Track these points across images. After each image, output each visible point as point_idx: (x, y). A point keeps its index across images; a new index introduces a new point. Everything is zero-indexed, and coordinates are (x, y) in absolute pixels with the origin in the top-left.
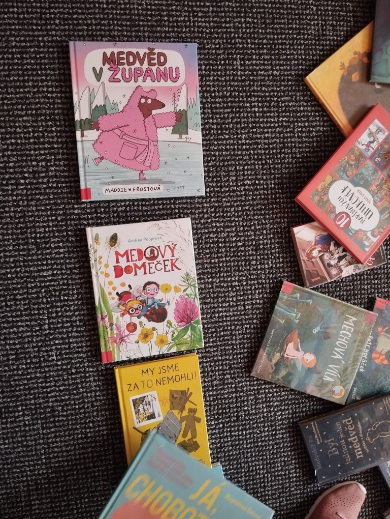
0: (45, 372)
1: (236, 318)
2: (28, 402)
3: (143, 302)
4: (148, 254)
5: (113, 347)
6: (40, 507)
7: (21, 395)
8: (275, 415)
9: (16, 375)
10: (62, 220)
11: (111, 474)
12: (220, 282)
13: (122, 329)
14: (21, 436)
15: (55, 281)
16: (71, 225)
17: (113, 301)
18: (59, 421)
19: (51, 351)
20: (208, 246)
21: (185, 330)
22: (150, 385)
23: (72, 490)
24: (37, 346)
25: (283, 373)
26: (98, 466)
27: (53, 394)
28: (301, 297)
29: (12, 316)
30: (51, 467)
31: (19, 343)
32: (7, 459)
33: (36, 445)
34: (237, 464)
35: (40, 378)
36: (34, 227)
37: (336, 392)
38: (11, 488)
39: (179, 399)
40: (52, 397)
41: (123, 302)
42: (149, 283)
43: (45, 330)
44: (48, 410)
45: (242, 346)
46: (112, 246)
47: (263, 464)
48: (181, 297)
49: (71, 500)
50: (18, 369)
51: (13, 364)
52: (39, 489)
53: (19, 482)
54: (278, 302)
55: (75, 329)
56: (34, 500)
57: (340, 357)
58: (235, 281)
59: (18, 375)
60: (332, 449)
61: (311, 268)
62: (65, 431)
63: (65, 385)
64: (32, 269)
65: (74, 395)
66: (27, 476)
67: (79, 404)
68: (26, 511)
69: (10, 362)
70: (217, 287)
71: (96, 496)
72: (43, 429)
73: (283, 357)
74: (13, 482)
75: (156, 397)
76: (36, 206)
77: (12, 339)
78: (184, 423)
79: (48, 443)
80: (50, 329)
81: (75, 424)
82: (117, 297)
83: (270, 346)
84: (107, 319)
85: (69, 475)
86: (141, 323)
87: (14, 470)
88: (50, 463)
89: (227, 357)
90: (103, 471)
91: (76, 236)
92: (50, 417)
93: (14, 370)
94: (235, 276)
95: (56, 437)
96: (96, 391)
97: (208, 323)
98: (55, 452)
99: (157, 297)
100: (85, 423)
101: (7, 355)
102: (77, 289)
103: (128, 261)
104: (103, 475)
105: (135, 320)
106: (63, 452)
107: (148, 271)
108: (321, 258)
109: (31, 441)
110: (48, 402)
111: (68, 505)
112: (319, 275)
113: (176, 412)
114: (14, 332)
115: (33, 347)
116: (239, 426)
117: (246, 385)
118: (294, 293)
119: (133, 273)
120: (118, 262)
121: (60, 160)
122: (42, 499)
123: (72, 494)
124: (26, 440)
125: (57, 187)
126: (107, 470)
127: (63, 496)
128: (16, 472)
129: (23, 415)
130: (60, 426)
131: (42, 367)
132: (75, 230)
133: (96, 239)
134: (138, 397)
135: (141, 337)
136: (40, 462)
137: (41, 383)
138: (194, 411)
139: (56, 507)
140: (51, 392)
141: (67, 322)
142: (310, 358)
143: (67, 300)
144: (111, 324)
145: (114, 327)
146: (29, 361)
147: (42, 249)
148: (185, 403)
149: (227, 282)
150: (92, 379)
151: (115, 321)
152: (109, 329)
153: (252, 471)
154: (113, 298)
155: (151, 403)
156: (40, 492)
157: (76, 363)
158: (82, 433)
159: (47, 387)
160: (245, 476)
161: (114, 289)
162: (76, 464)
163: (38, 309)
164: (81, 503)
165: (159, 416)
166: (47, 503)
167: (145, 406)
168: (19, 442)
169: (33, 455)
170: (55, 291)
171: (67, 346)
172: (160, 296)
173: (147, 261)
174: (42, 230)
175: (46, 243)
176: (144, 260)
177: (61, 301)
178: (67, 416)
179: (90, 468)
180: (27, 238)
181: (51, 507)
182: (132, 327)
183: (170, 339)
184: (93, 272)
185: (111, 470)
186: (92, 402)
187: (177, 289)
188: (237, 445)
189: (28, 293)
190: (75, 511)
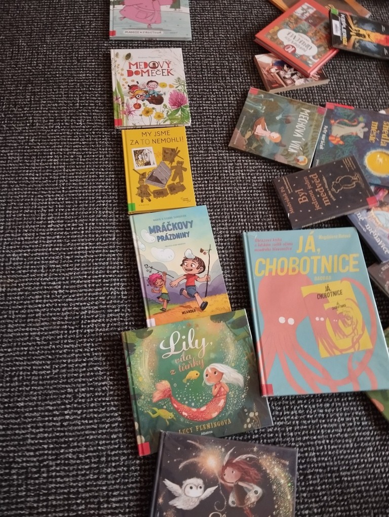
0: (73, 131)
1: (216, 111)
2: (58, 150)
3: (146, 92)
4: (151, 65)
5: (123, 117)
6: (54, 226)
7: (54, 145)
8: (251, 178)
9: (52, 132)
10: (95, 49)
11: (115, 206)
12: (203, 88)
13: (130, 106)
14: (49, 172)
15: (87, 79)
16: (101, 51)
17: (125, 90)
18: (78, 165)
19: (79, 119)
20: (194, 67)
21: (177, 111)
22: (148, 143)
23: (82, 215)
24: (70, 116)
25: (255, 145)
26: (105, 199)
27: (77, 146)
28: (264, 97)
29: (55, 97)
30: (68, 197)
31: (58, 113)
32: (35, 187)
33: (59, 179)
34: (220, 211)
35: (69, 135)
36: (78, 51)
37: (300, 160)
38: (34, 209)
39: (169, 154)
40: (76, 148)
41: (132, 91)
42: (151, 81)
43: (77, 106)
44: (72, 156)
45: (221, 129)
46: (127, 59)
47: (243, 214)
48: (174, 91)
49: (81, 223)
50: (54, 128)
51: (51, 125)
52: (56, 212)
53: (41, 205)
54: (247, 99)
55: (97, 108)
56: (50, 220)
57: (300, 136)
58: (215, 88)
59: (54, 132)
60: (302, 197)
61: (270, 78)
62: (82, 172)
63: (86, 141)
64: (73, 72)
65: (92, 148)
66: (48, 201)
67: (95, 154)
68: (43, 228)
69: (50, 124)
70: (201, 91)
71: (101, 222)
72: (66, 169)
73: (253, 134)
74: (37, 205)
75: (152, 150)
76: (81, 41)
77: (53, 110)
78: (173, 171)
79: (68, 179)
80: (80, 106)
81: (90, 168)
82: (128, 88)
83: (243, 127)
84: (120, 99)
85: (81, 203)
86: (144, 104)
87: (39, 196)
88: (68, 193)
89: (210, 135)
90: (109, 203)
91: (104, 57)
92: (72, 161)
93: (52, 128)
94: (215, 86)
95: (75, 175)
96: (108, 148)
97: (195, 113)
98: (73, 186)
99: (157, 90)
100: (99, 168)
101: (48, 119)
102: (101, 85)
103: (137, 68)
104: (109, 206)
105: (140, 102)
106: (79, 186)
107: (150, 74)
108: (278, 73)
109: (56, 176)
110: (72, 151)
111: (78, 226)
112: (277, 83)
113: (167, 163)
114: (55, 106)
115: (67, 116)
116: (221, 184)
117: (226, 156)
118: (259, 94)
119: (141, 75)
120: (130, 68)
121: (99, 21)
122: (57, 219)
123: (82, 218)
124: (52, 176)
125: (95, 33)
126: (112, 203)
127: (74, 219)
128: (40, 198)
129: (53, 158)
130: (79, 168)
131: (71, 129)
132: (104, 54)
133: (117, 55)
134: (138, 149)
135: (144, 112)
136: (60, 192)
137: (69, 138)
138: (182, 163)
139: (68, 227)
140: (76, 145)
141: (92, 103)
142: (276, 136)
143: (94, 91)
144: (123, 103)
145: (125, 105)
146: (63, 124)
147: (81, 62)
148: (174, 157)
149: (209, 88)
150: (106, 139)
151: (125, 101)
152: (121, 106)
153: (234, 219)
154: (125, 88)
155: (148, 155)
156: (56, 214)
157: (96, 128)
158: (95, 174)
159: (73, 141)
160: (228, 222)
161: (126, 83)
162: (88, 196)
163: (74, 94)
164: (88, 226)
165: (154, 164)
166: (61, 223)
167: (143, 156)
168: (46, 176)
169: (56, 186)
170: (86, 85)
171: (90, 118)
172: (158, 89)
173: (150, 69)
174: (82, 53)
175: (84, 59)
176: (148, 68)
177: (90, 91)
178: (86, 161)
179: (99, 199)
180: (72, 57)
181: (64, 227)
182: (138, 106)
183: (165, 116)
184: (113, 72)
185: (115, 203)
186: (105, 154)
187: (171, 86)
188: (219, 197)
189: (68, 85)
190: (83, 232)
